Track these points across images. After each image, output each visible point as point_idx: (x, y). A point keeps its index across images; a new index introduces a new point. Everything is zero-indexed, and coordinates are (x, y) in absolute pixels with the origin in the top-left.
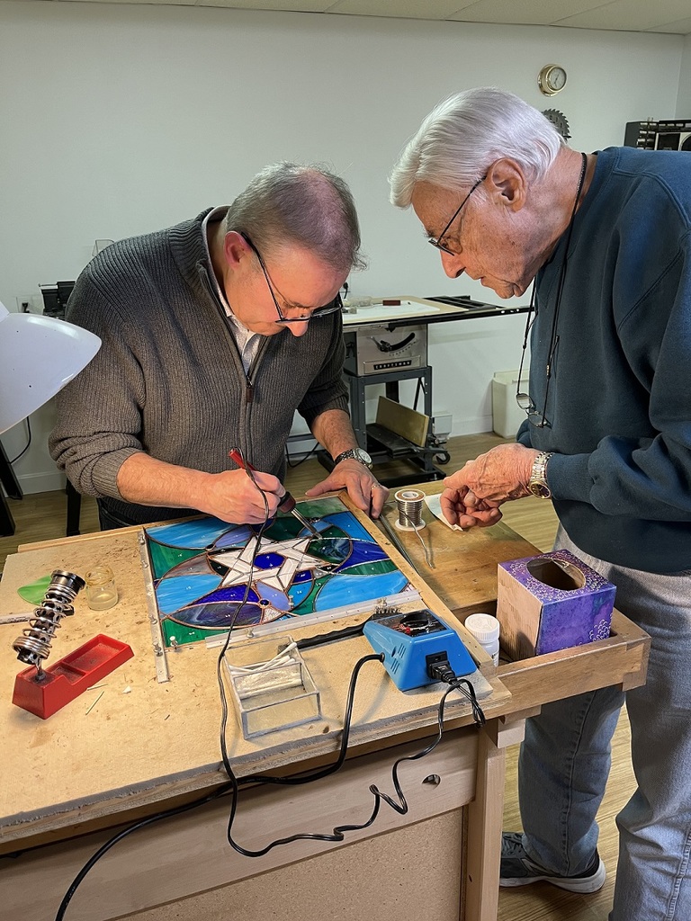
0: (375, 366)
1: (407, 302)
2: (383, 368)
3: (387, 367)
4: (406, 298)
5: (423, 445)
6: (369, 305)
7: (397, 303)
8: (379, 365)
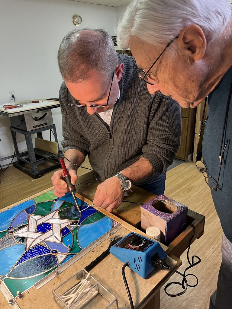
0: (33, 127)
1: (41, 101)
2: (37, 127)
3: (38, 126)
4: (41, 100)
5: (57, 154)
6: (27, 103)
7: (38, 102)
8: (35, 126)
